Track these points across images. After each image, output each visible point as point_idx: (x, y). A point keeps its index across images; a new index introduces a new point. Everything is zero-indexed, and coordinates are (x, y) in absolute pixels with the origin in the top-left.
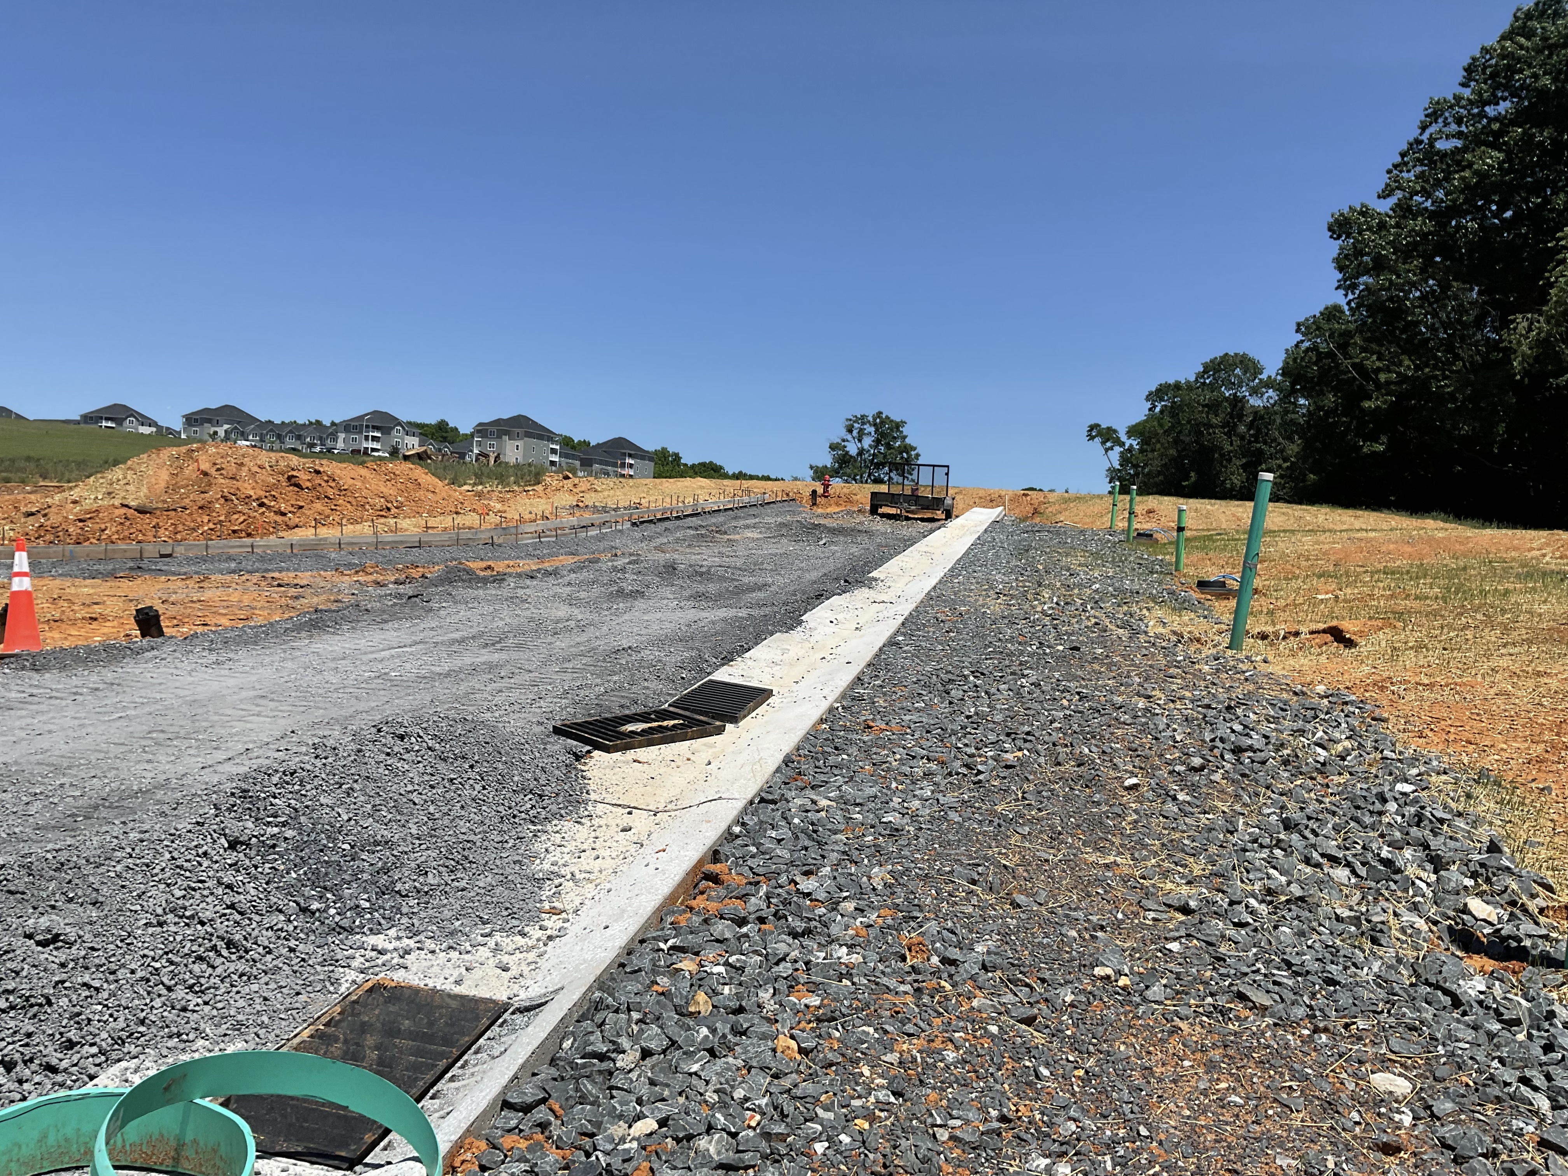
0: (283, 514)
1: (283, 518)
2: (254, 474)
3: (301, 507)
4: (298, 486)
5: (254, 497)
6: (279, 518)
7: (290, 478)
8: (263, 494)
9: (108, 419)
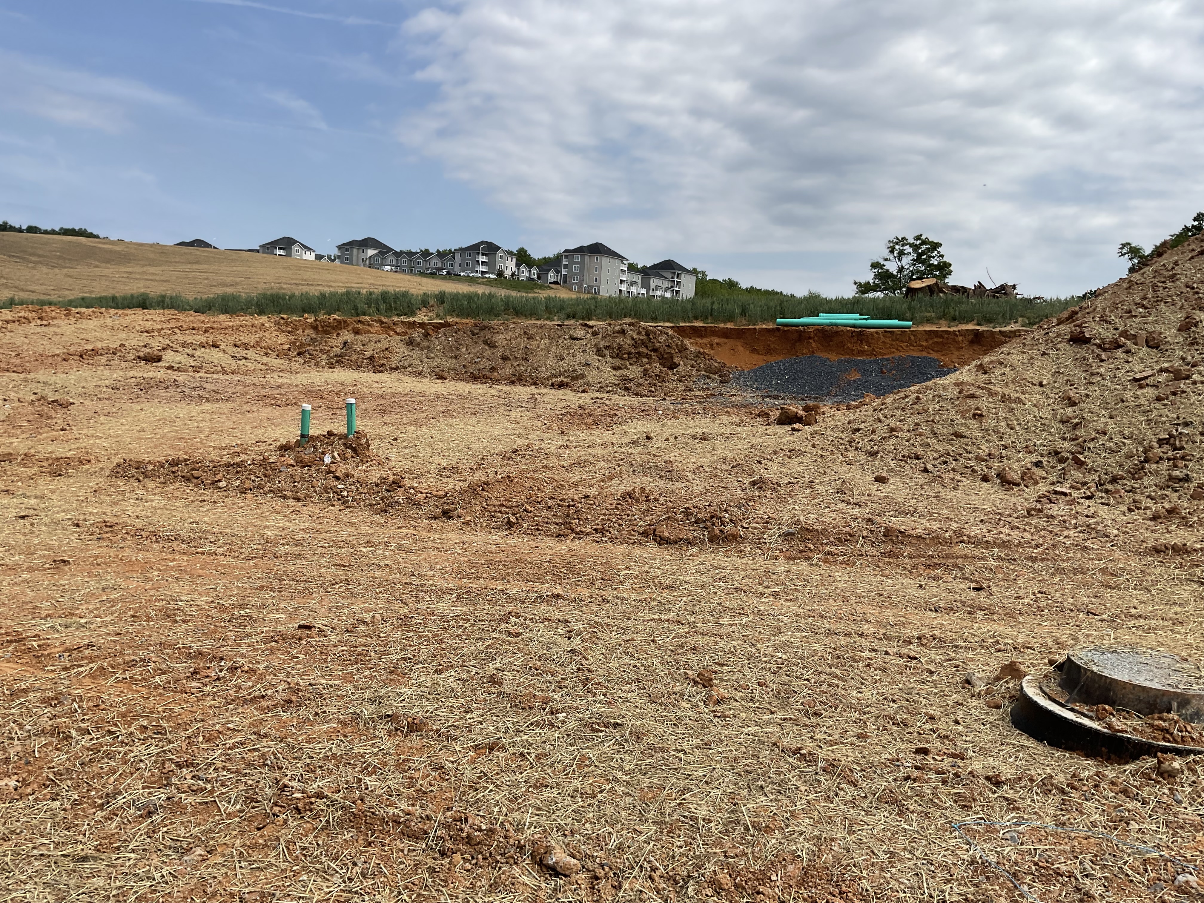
9: (280, 248)
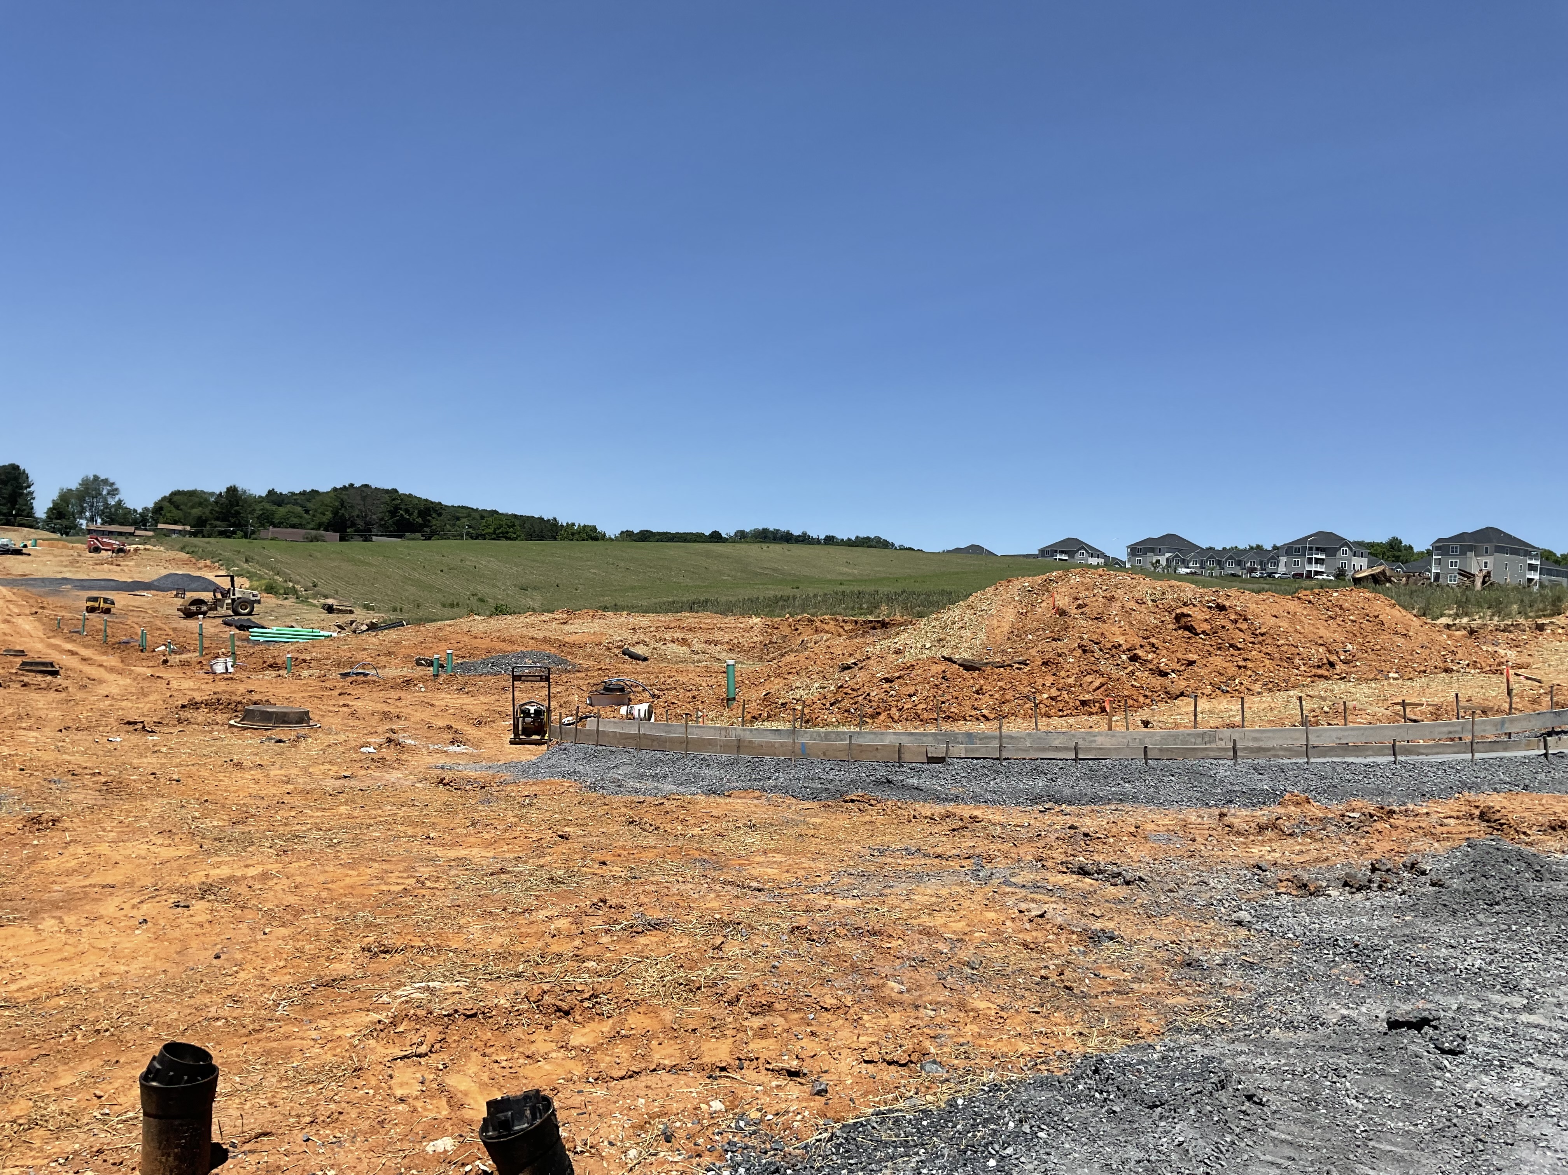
0: (1164, 674)
1: (1162, 680)
2: (1127, 612)
3: (1191, 663)
4: (1190, 629)
5: (1124, 647)
6: (1156, 681)
7: (1178, 618)
8: (1138, 641)
9: (1062, 552)
